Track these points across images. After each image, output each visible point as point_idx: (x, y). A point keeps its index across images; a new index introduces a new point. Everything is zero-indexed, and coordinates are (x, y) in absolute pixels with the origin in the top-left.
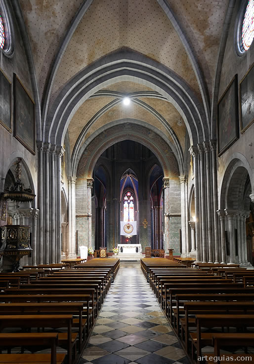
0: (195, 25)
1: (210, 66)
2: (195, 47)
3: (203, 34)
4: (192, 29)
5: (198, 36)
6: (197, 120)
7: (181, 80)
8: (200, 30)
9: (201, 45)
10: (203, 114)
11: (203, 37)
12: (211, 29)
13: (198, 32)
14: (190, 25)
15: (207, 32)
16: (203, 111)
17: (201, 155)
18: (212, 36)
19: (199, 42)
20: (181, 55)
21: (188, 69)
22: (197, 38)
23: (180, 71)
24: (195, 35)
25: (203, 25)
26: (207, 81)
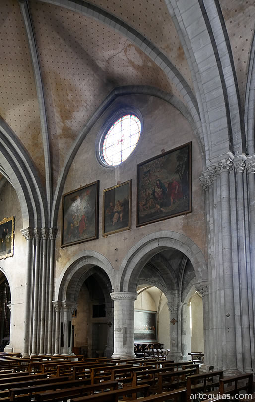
0: (59, 109)
1: (61, 155)
2: (51, 129)
3: (63, 122)
4: (55, 110)
5: (58, 121)
6: (37, 202)
7: (25, 152)
8: (62, 116)
9: (59, 131)
10: (44, 198)
11: (62, 124)
12: (73, 123)
13: (60, 118)
14: (54, 106)
15: (68, 123)
16: (44, 195)
17: (37, 240)
18: (71, 129)
19: (57, 127)
20: (34, 128)
21: (37, 145)
22: (56, 122)
23: (26, 143)
24: (56, 118)
25: (66, 115)
26: (54, 167)
